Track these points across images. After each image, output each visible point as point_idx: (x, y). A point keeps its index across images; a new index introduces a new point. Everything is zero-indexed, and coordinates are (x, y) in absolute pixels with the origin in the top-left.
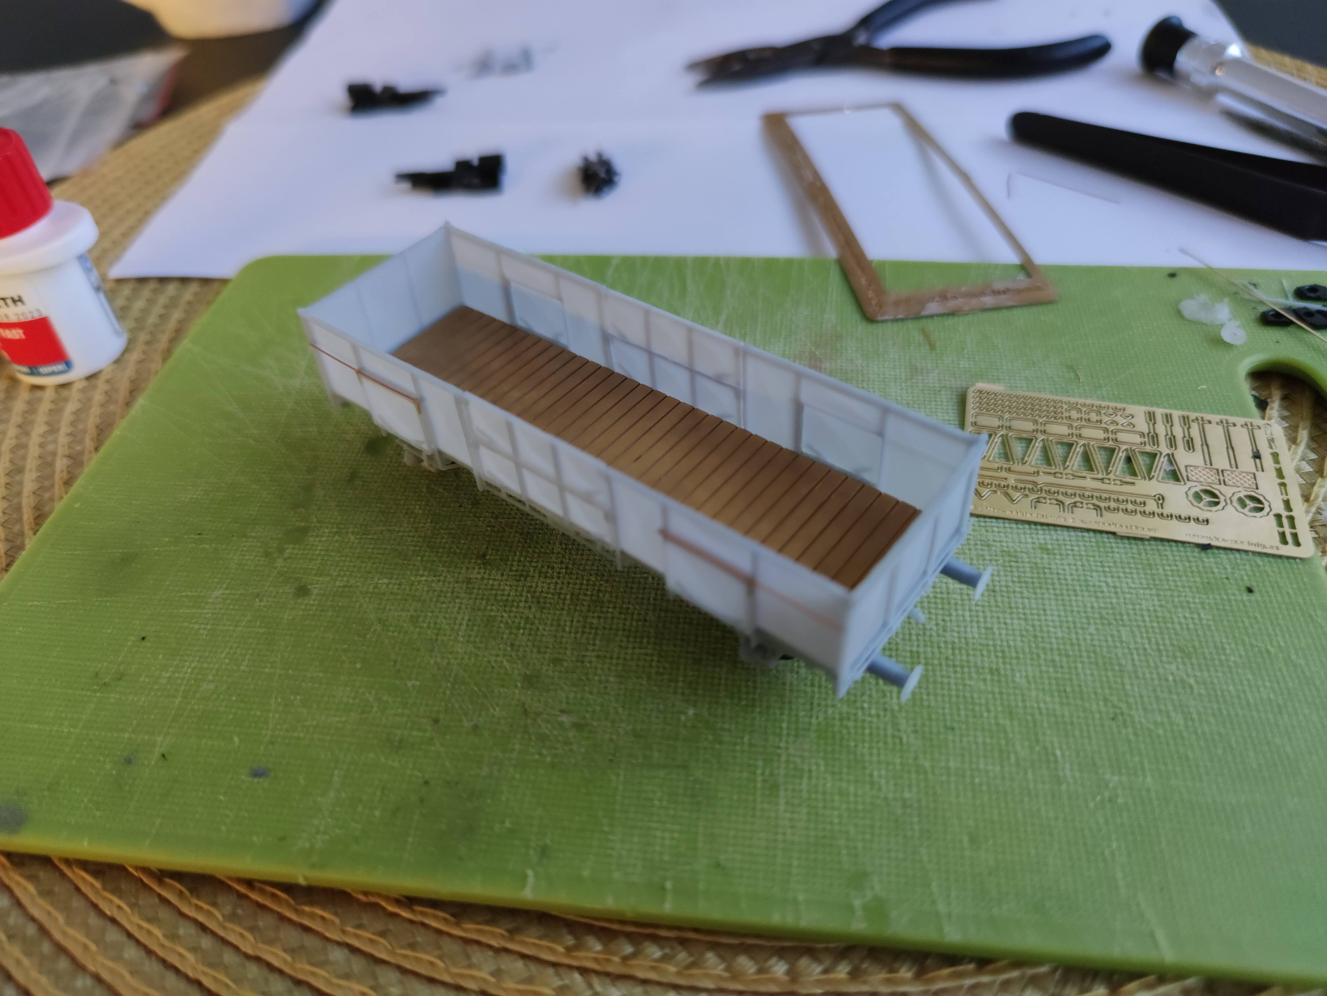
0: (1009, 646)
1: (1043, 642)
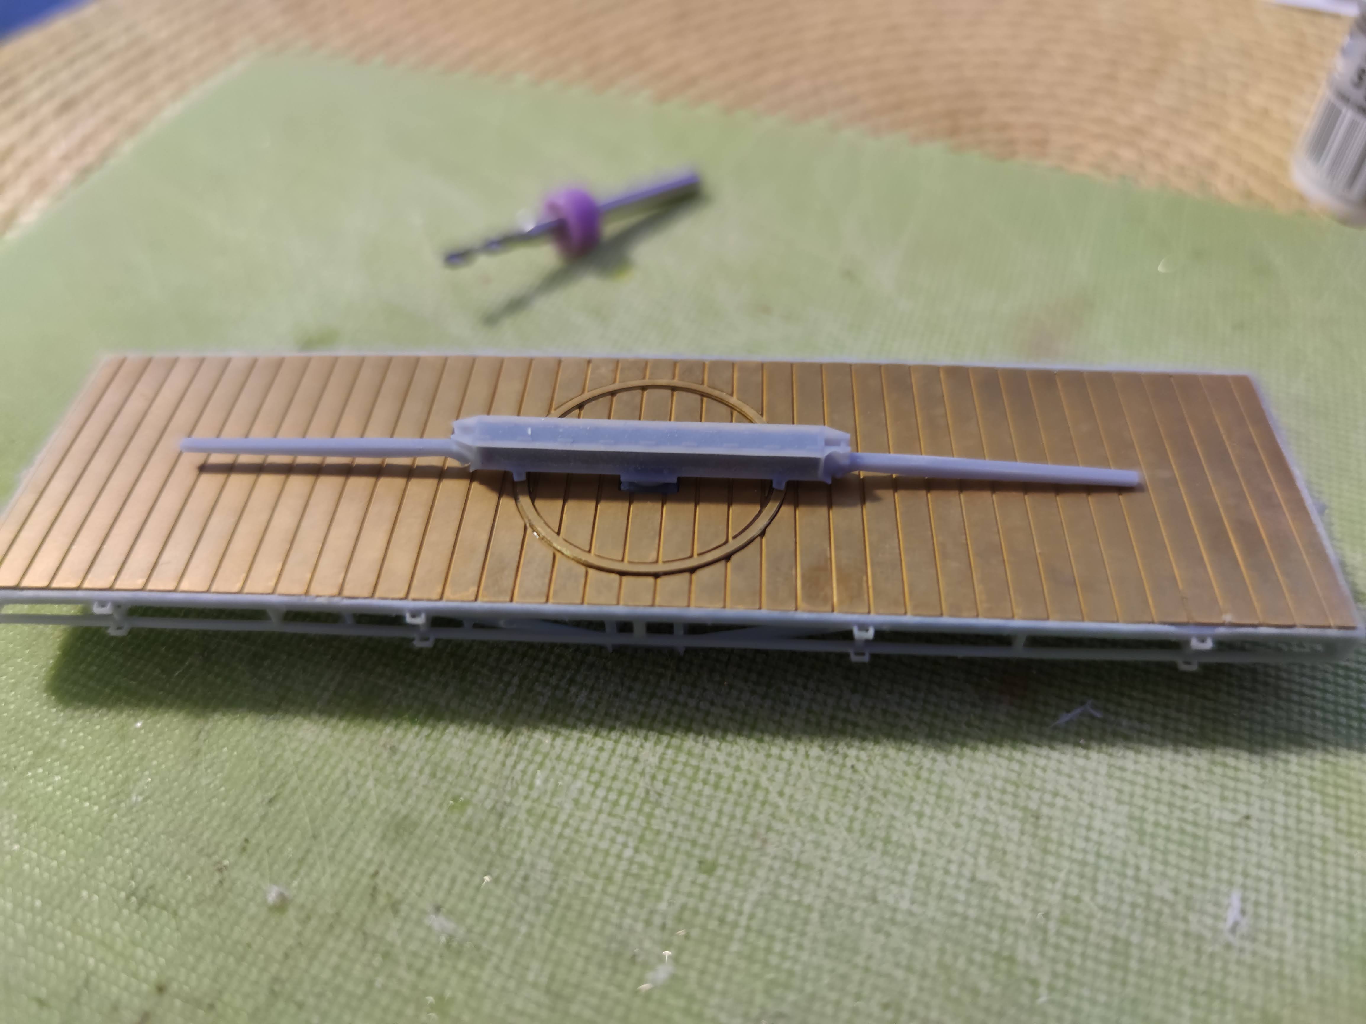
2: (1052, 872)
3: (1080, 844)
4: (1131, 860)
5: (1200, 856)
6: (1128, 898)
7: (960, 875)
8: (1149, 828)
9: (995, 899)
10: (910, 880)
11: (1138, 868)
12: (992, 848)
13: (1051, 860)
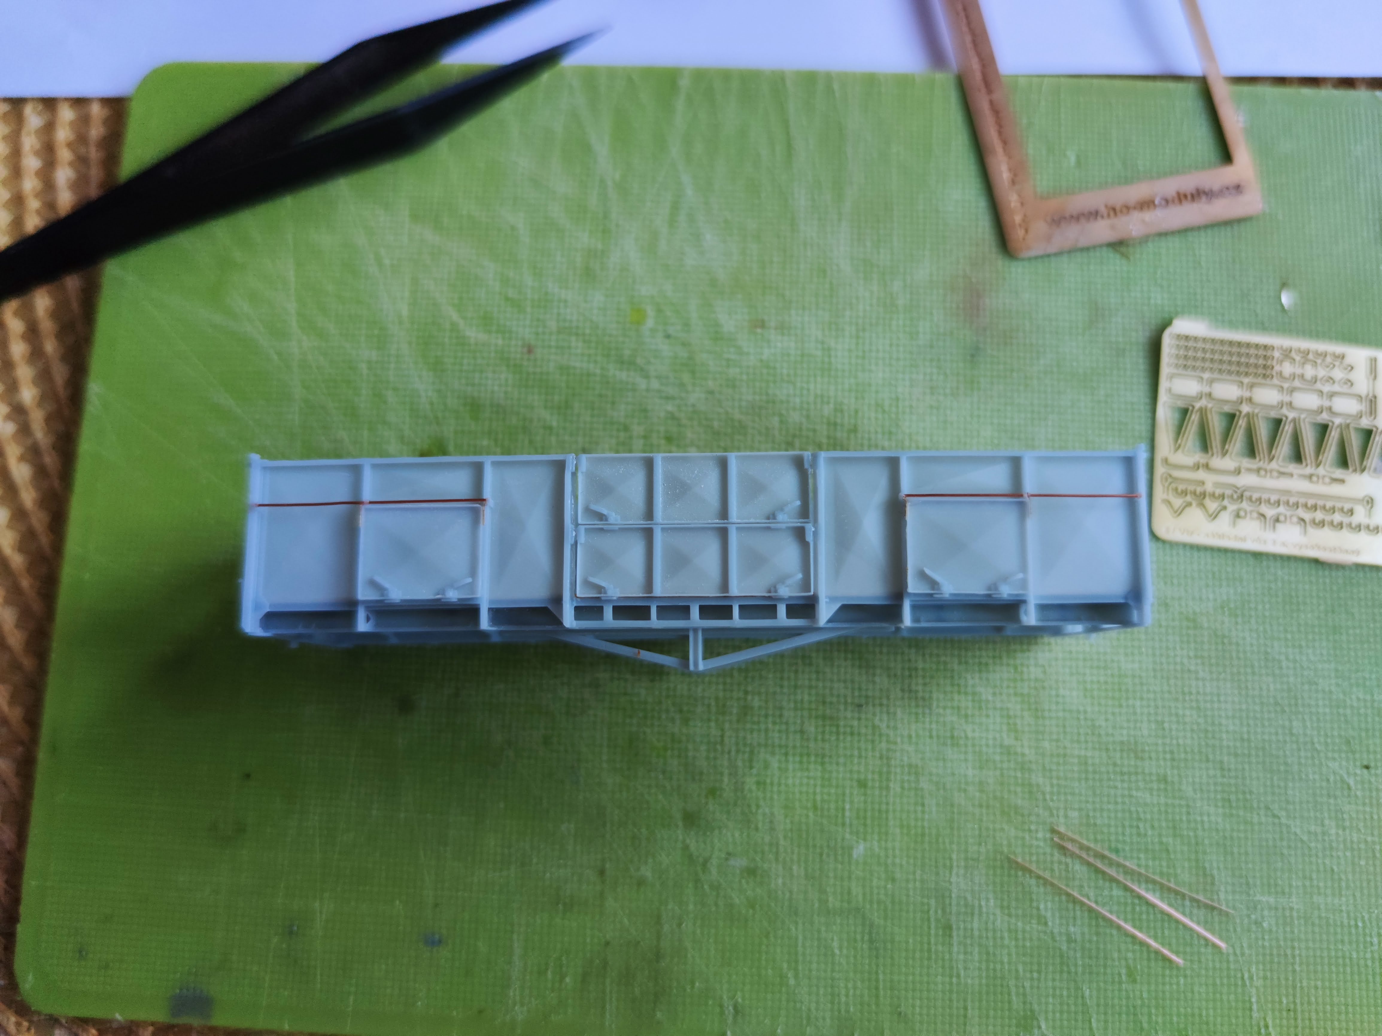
0: (1178, 745)
1: (1214, 738)
2: (1041, 729)
3: (1054, 707)
4: (1081, 708)
5: (1117, 694)
6: (1082, 731)
7: (995, 746)
8: (1089, 686)
9: (1016, 753)
10: (970, 757)
11: (1085, 712)
12: (1009, 724)
13: (1040, 722)
